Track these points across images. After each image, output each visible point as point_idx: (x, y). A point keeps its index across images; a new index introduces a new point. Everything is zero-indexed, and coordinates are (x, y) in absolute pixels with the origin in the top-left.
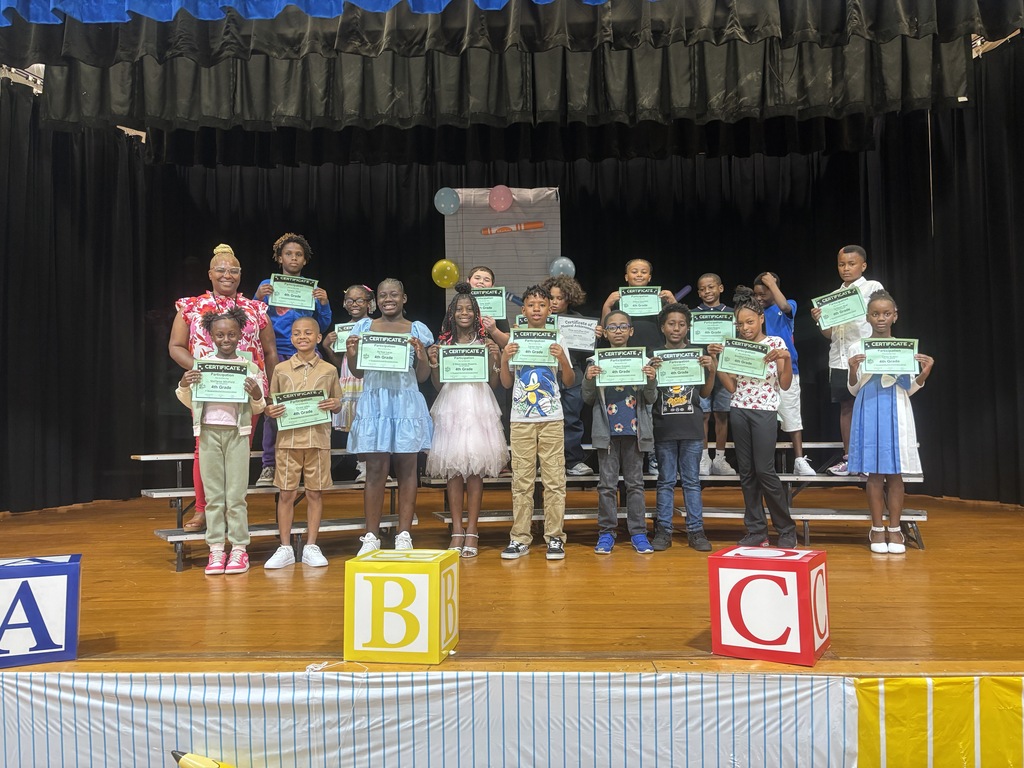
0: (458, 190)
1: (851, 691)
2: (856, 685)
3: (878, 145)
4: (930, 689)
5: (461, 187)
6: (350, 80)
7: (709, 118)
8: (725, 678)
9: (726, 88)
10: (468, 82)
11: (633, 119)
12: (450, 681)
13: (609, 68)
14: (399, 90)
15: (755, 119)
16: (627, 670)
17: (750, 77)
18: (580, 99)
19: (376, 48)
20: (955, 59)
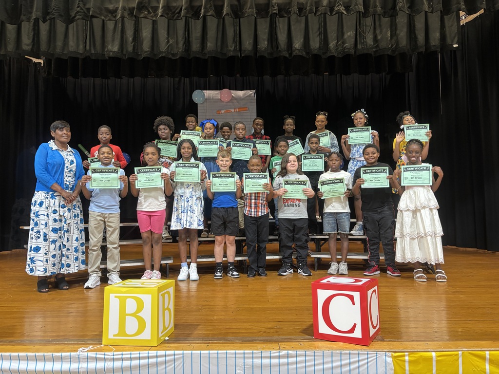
0: (204, 91)
1: (389, 360)
2: (392, 357)
3: (414, 69)
4: (434, 359)
5: (206, 90)
6: (146, 33)
7: (329, 54)
8: (319, 353)
9: (337, 39)
10: (207, 35)
11: (290, 54)
12: (161, 356)
13: (278, 29)
14: (171, 39)
15: (352, 55)
16: (263, 349)
17: (349, 34)
18: (263, 44)
19: (156, 15)
20: (452, 25)
